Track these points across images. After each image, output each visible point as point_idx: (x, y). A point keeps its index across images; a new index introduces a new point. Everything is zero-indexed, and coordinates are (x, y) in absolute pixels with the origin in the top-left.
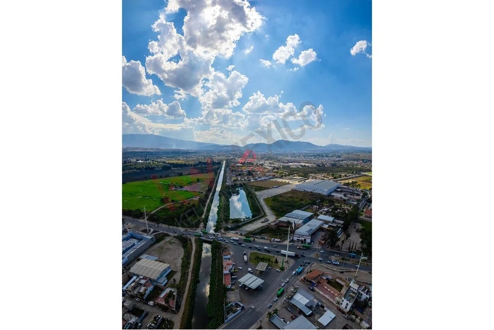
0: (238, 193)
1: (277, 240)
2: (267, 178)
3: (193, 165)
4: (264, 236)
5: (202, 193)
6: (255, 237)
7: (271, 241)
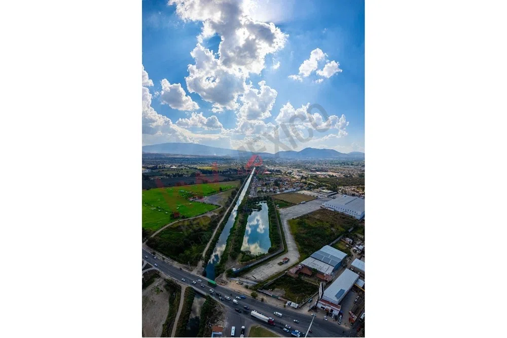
0: (260, 209)
1: (293, 304)
2: (295, 190)
3: (221, 172)
4: (279, 292)
5: (220, 206)
6: (265, 294)
7: (285, 306)
